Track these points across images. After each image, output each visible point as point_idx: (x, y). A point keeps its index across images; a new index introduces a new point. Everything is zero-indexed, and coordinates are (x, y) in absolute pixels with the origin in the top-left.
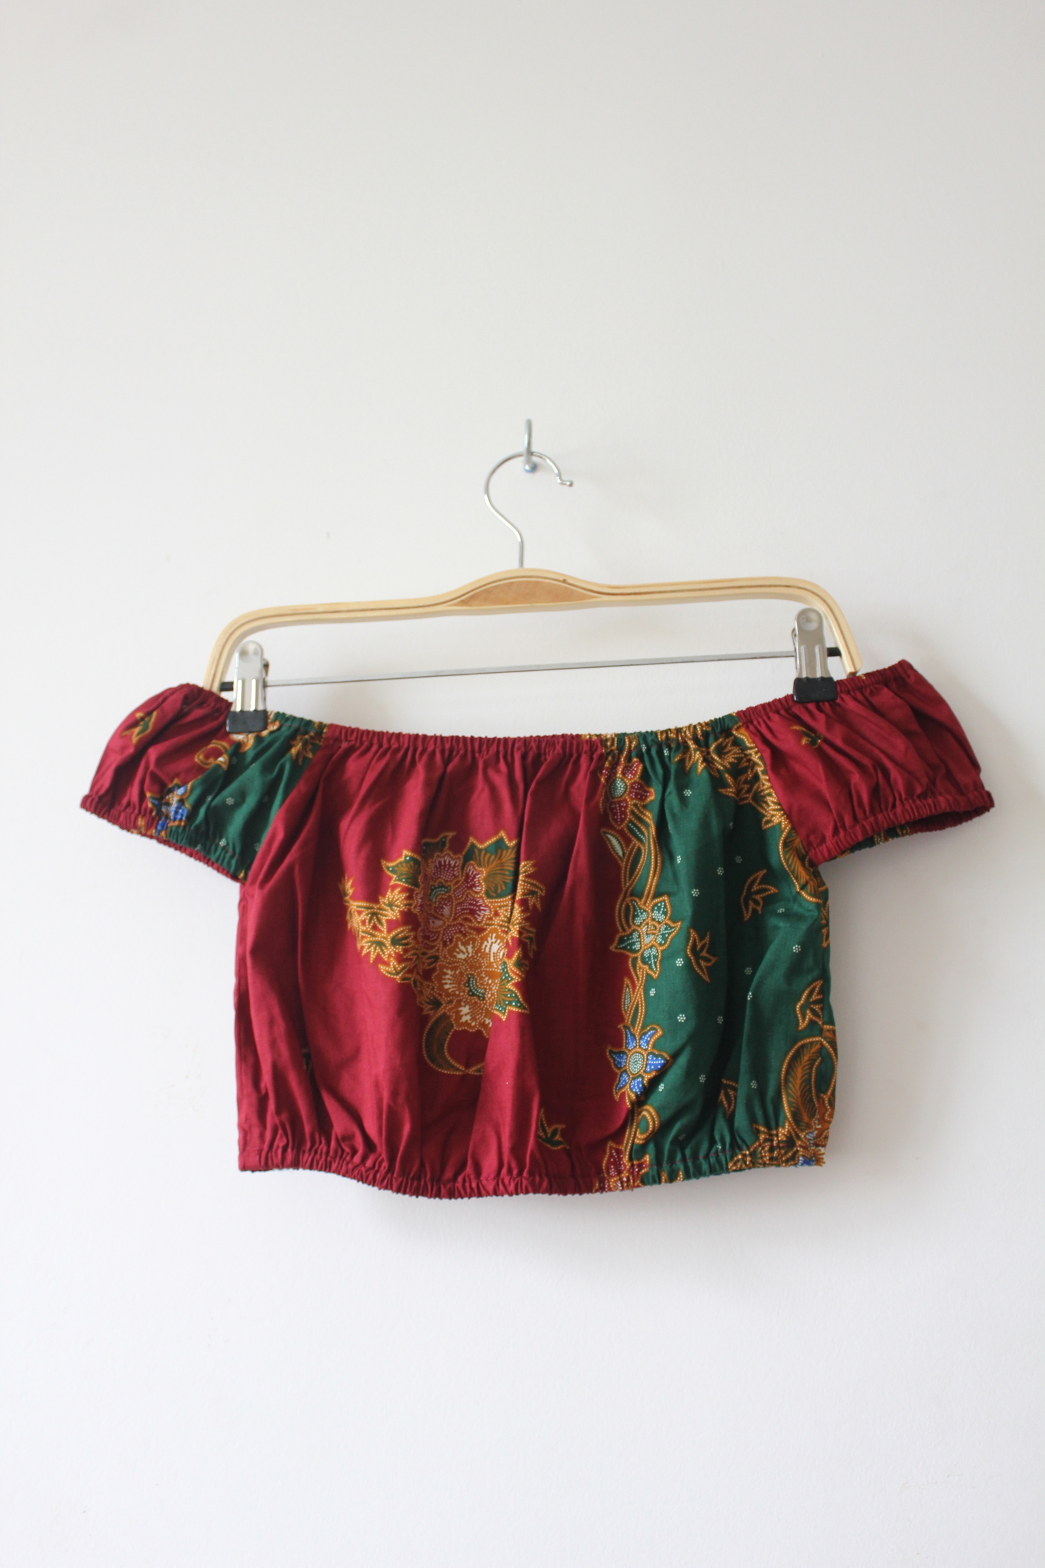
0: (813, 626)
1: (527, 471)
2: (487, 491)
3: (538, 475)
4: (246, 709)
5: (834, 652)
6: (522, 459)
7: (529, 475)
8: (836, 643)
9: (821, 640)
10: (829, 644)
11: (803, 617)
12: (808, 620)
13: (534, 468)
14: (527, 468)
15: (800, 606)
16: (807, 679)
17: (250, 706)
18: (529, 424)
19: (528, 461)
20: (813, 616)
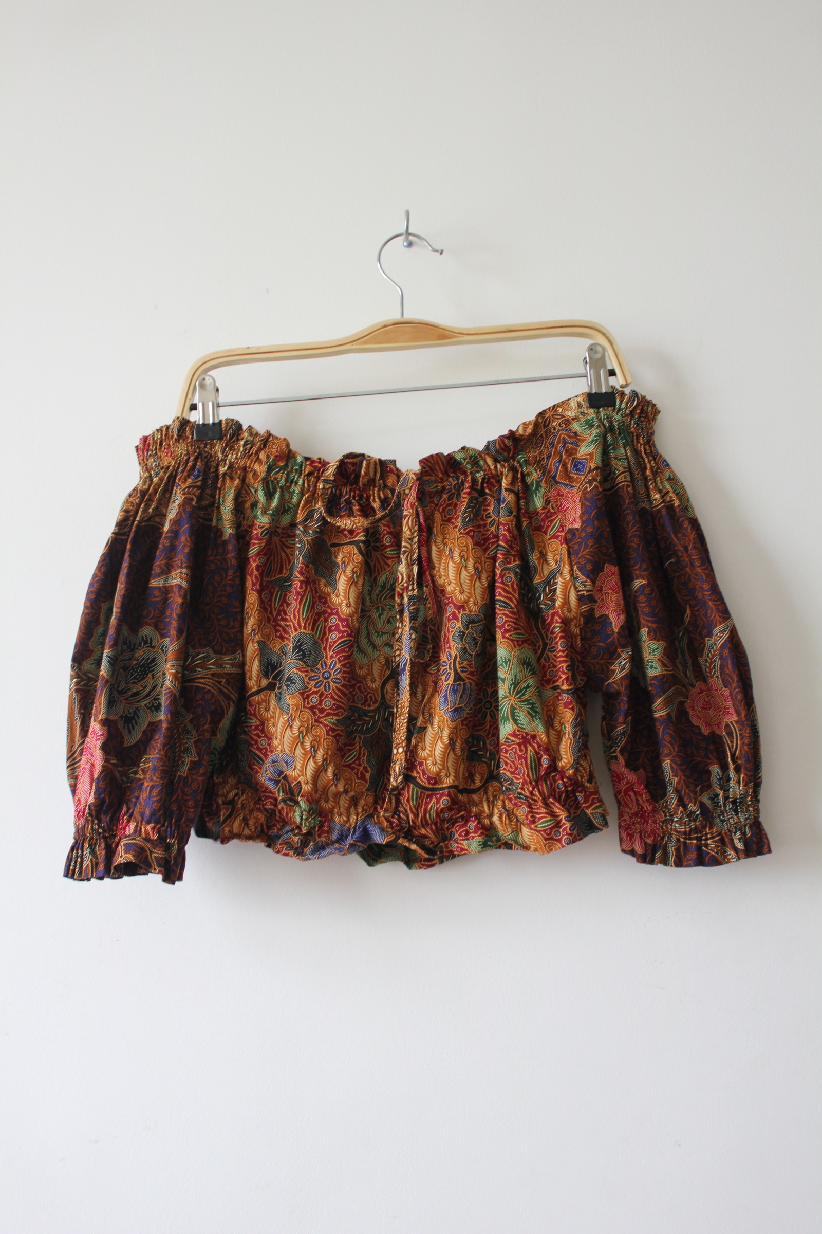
0: (598, 356)
1: (405, 246)
2: (379, 260)
3: (413, 249)
4: (206, 422)
5: (612, 373)
6: (402, 237)
7: (407, 249)
8: (613, 366)
9: (604, 365)
10: (609, 367)
11: (591, 349)
12: (596, 352)
13: (410, 244)
14: (405, 244)
15: (589, 342)
16: (596, 393)
17: (209, 421)
18: (408, 213)
19: (407, 239)
20: (599, 349)
